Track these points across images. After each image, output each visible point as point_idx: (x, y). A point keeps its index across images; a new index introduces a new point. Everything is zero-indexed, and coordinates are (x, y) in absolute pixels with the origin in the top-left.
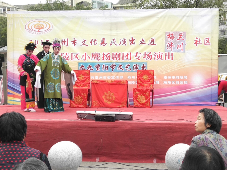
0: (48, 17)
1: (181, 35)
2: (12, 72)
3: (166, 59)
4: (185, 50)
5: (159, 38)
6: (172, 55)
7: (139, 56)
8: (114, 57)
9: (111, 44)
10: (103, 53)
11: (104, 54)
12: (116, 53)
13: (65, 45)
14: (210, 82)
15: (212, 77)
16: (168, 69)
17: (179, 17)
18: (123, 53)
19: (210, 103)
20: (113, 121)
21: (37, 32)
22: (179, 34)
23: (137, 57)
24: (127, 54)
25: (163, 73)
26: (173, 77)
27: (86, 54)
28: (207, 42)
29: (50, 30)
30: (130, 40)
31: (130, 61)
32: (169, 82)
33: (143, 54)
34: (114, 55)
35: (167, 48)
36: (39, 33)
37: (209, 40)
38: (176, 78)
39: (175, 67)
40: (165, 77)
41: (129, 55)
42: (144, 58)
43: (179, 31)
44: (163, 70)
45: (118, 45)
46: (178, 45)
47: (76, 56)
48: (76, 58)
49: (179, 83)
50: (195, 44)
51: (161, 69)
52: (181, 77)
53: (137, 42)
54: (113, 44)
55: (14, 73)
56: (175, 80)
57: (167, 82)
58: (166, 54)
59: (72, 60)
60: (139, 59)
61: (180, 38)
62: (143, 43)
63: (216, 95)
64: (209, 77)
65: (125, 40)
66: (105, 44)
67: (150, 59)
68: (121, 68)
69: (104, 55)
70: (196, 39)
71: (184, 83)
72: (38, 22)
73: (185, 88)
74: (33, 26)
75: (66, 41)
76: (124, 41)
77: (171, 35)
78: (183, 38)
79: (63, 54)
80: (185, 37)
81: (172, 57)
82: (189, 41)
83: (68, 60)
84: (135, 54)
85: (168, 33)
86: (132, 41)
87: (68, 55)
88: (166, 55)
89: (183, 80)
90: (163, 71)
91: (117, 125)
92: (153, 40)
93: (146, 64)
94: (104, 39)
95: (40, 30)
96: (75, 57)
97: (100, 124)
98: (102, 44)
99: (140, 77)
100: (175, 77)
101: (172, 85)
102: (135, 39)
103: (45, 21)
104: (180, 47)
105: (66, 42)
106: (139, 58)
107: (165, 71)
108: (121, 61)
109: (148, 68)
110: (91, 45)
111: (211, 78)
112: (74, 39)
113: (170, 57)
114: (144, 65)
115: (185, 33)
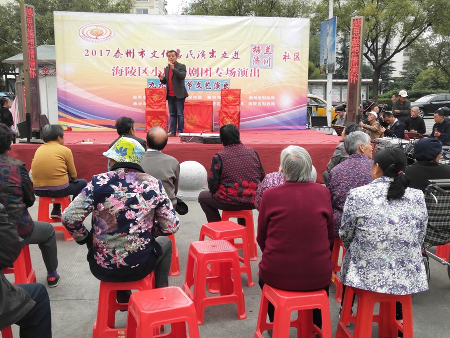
0: (108, 21)
1: (268, 48)
3: (251, 76)
4: (272, 66)
5: (244, 50)
6: (258, 72)
7: (220, 72)
8: (191, 72)
9: (187, 57)
12: (194, 68)
13: (130, 56)
14: (298, 103)
15: (302, 97)
16: (254, 88)
17: (266, 27)
18: (202, 68)
19: (298, 127)
21: (94, 40)
22: (266, 47)
23: (218, 74)
24: (207, 69)
25: (248, 92)
26: (260, 98)
27: (156, 68)
28: (297, 57)
29: (111, 37)
30: (210, 52)
31: (210, 78)
32: (255, 104)
33: (225, 70)
34: (191, 71)
35: (253, 63)
36: (97, 41)
37: (298, 55)
38: (263, 99)
39: (261, 86)
40: (251, 98)
41: (209, 70)
42: (226, 74)
43: (267, 43)
44: (248, 89)
45: (196, 58)
46: (265, 60)
47: (144, 71)
48: (145, 73)
49: (266, 104)
50: (283, 59)
51: (246, 88)
52: (268, 98)
53: (218, 54)
54: (190, 57)
55: (65, 92)
56: (262, 101)
57: (252, 103)
58: (251, 70)
59: (139, 75)
60: (220, 76)
61: (267, 51)
62: (226, 56)
64: (297, 98)
65: (204, 52)
67: (234, 76)
68: (199, 86)
70: (285, 54)
71: (271, 104)
72: (95, 27)
73: (270, 111)
74: (89, 32)
75: (132, 51)
77: (257, 48)
78: (271, 51)
79: (128, 68)
80: (273, 50)
81: (258, 74)
82: (277, 55)
83: (135, 75)
84: (216, 70)
85: (253, 45)
86: (212, 54)
87: (134, 69)
88: (251, 72)
89: (271, 101)
92: (236, 54)
93: (229, 82)
95: (98, 38)
99: (224, 97)
101: (257, 106)
102: (215, 52)
103: (105, 26)
104: (267, 62)
105: (131, 53)
107: (250, 90)
108: (200, 77)
109: (232, 86)
110: (163, 57)
111: (300, 99)
112: (142, 49)
114: (226, 82)
115: (272, 46)
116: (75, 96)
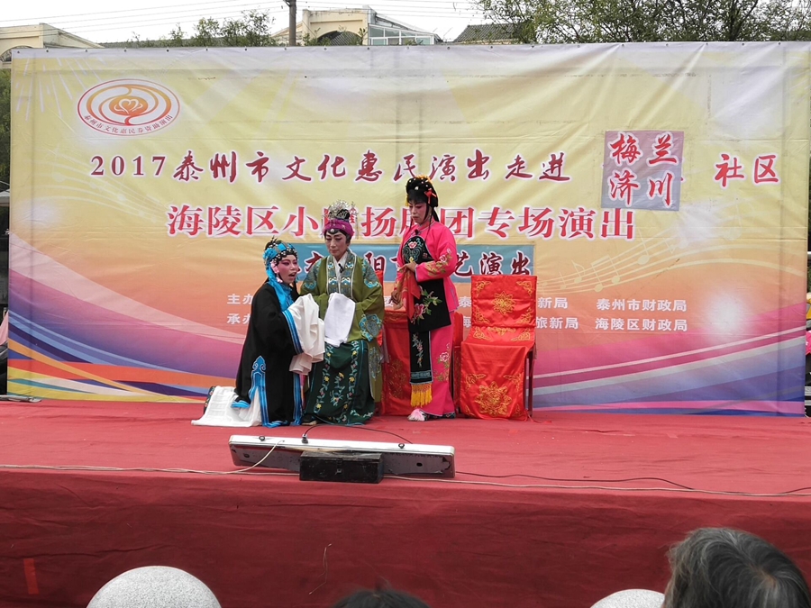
0: (162, 72)
1: (664, 144)
2: (27, 275)
3: (604, 234)
4: (678, 202)
5: (581, 152)
6: (629, 220)
7: (501, 222)
9: (397, 177)
10: (369, 209)
11: (372, 212)
13: (224, 176)
14: (773, 325)
15: (785, 306)
16: (615, 274)
17: (657, 75)
18: (443, 211)
19: (772, 405)
20: (374, 480)
21: (120, 128)
22: (657, 140)
23: (496, 227)
24: (459, 213)
25: (593, 286)
26: (634, 305)
27: (301, 210)
28: (767, 171)
30: (469, 160)
31: (468, 241)
32: (618, 324)
33: (518, 213)
35: (610, 192)
36: (128, 131)
37: (771, 162)
38: (645, 308)
39: (638, 266)
40: (603, 305)
41: (465, 217)
42: (521, 229)
43: (658, 128)
44: (594, 275)
46: (654, 181)
47: (266, 220)
48: (265, 225)
49: (656, 325)
50: (717, 178)
51: (587, 273)
52: (664, 305)
53: (497, 168)
54: (405, 174)
55: (31, 280)
56: (641, 315)
57: (609, 322)
58: (606, 214)
59: (250, 232)
60: (503, 235)
61: (661, 154)
62: (521, 171)
63: (799, 376)
64: (770, 308)
65: (450, 159)
66: (374, 177)
67: (547, 235)
69: (372, 218)
70: (722, 162)
71: (672, 326)
72: (125, 91)
73: (678, 347)
74: (108, 103)
75: (229, 160)
76: (447, 164)
77: (626, 144)
78: (672, 154)
79: (218, 209)
80: (679, 151)
81: (630, 229)
82: (696, 166)
83: (237, 233)
84: (490, 216)
85: (614, 134)
87: (234, 213)
88: (606, 220)
89: (672, 316)
90: (596, 280)
91: (389, 497)
92: (556, 163)
93: (531, 254)
94: (370, 157)
96: (261, 221)
97: (318, 492)
98: (365, 176)
99: (481, 303)
100: (641, 304)
101: (625, 333)
102: (487, 158)
103: (150, 85)
104: (660, 190)
105: (228, 165)
106: (501, 230)
107: (602, 279)
109: (538, 268)
110: (323, 178)
111: (780, 311)
112: (261, 154)
113: (624, 227)
114: (520, 254)
115: (679, 135)
116: (60, 293)
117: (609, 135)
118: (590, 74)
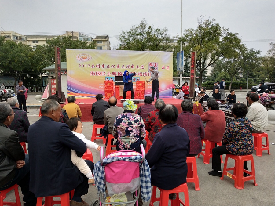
1: (156, 64)
5: (146, 65)
13: (98, 67)
14: (169, 87)
15: (170, 84)
17: (155, 55)
19: (169, 97)
21: (83, 60)
27: (109, 72)
28: (168, 68)
29: (90, 59)
30: (131, 66)
32: (150, 87)
33: (138, 73)
42: (138, 75)
43: (155, 62)
45: (126, 68)
47: (104, 74)
53: (135, 67)
54: (123, 67)
55: (70, 82)
59: (102, 75)
62: (138, 67)
63: (172, 93)
64: (168, 85)
65: (129, 66)
67: (141, 76)
70: (163, 67)
74: (81, 57)
75: (99, 65)
77: (151, 64)
79: (97, 72)
80: (158, 65)
82: (160, 67)
83: (100, 75)
86: (133, 66)
87: (100, 72)
88: (149, 74)
92: (143, 66)
94: (118, 65)
95: (85, 60)
98: (118, 68)
103: (87, 55)
109: (140, 80)
110: (112, 68)
112: (103, 64)
114: (138, 78)
115: (158, 63)
116: (75, 84)
117: (149, 63)
118: (147, 55)
